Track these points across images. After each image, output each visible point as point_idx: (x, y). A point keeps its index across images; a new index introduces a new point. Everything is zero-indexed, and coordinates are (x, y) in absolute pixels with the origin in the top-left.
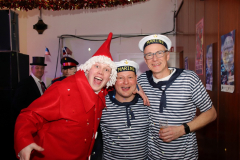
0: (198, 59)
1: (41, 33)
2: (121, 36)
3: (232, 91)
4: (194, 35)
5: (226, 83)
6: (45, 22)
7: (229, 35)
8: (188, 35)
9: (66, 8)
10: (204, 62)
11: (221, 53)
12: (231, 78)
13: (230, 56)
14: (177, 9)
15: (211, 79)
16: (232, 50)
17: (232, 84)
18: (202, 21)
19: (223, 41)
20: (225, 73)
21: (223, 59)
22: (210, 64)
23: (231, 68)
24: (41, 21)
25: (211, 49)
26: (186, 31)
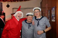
0: (46, 13)
1: (8, 7)
2: (28, 8)
3: (54, 21)
4: (45, 8)
5: (53, 19)
6: (9, 5)
7: (54, 7)
8: (44, 8)
9: (14, 2)
10: (48, 14)
11: (52, 12)
12: (54, 18)
13: (54, 13)
14: (41, 2)
15: (49, 18)
16: (54, 11)
17: (54, 19)
18: (47, 4)
19: (52, 9)
20: (53, 17)
21: (52, 13)
22: (49, 15)
23: (54, 16)
24: (8, 5)
25: (49, 11)
26: (43, 7)
